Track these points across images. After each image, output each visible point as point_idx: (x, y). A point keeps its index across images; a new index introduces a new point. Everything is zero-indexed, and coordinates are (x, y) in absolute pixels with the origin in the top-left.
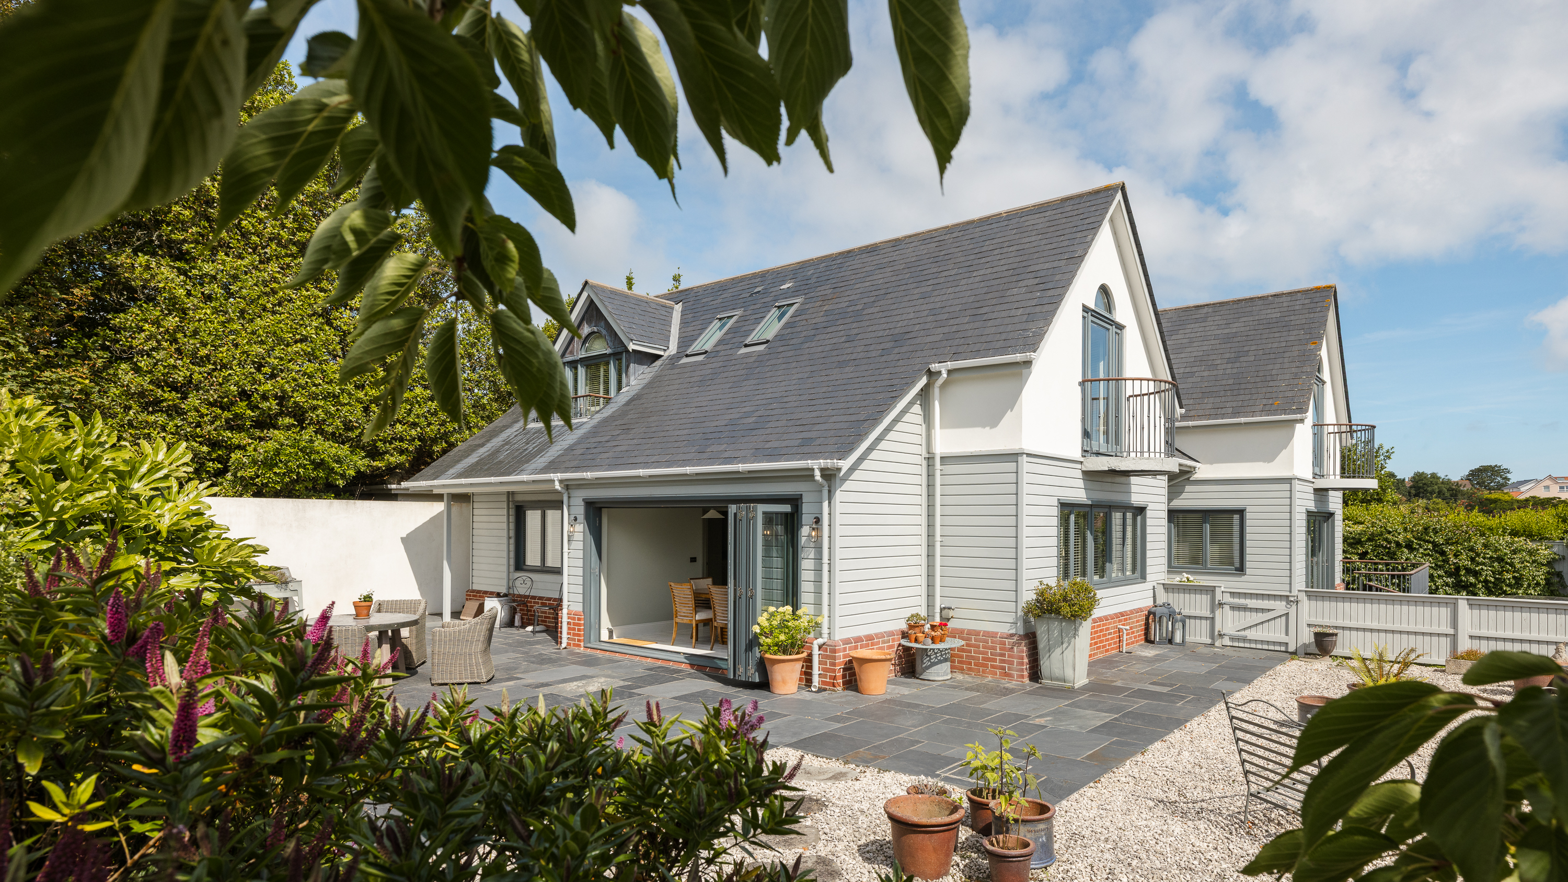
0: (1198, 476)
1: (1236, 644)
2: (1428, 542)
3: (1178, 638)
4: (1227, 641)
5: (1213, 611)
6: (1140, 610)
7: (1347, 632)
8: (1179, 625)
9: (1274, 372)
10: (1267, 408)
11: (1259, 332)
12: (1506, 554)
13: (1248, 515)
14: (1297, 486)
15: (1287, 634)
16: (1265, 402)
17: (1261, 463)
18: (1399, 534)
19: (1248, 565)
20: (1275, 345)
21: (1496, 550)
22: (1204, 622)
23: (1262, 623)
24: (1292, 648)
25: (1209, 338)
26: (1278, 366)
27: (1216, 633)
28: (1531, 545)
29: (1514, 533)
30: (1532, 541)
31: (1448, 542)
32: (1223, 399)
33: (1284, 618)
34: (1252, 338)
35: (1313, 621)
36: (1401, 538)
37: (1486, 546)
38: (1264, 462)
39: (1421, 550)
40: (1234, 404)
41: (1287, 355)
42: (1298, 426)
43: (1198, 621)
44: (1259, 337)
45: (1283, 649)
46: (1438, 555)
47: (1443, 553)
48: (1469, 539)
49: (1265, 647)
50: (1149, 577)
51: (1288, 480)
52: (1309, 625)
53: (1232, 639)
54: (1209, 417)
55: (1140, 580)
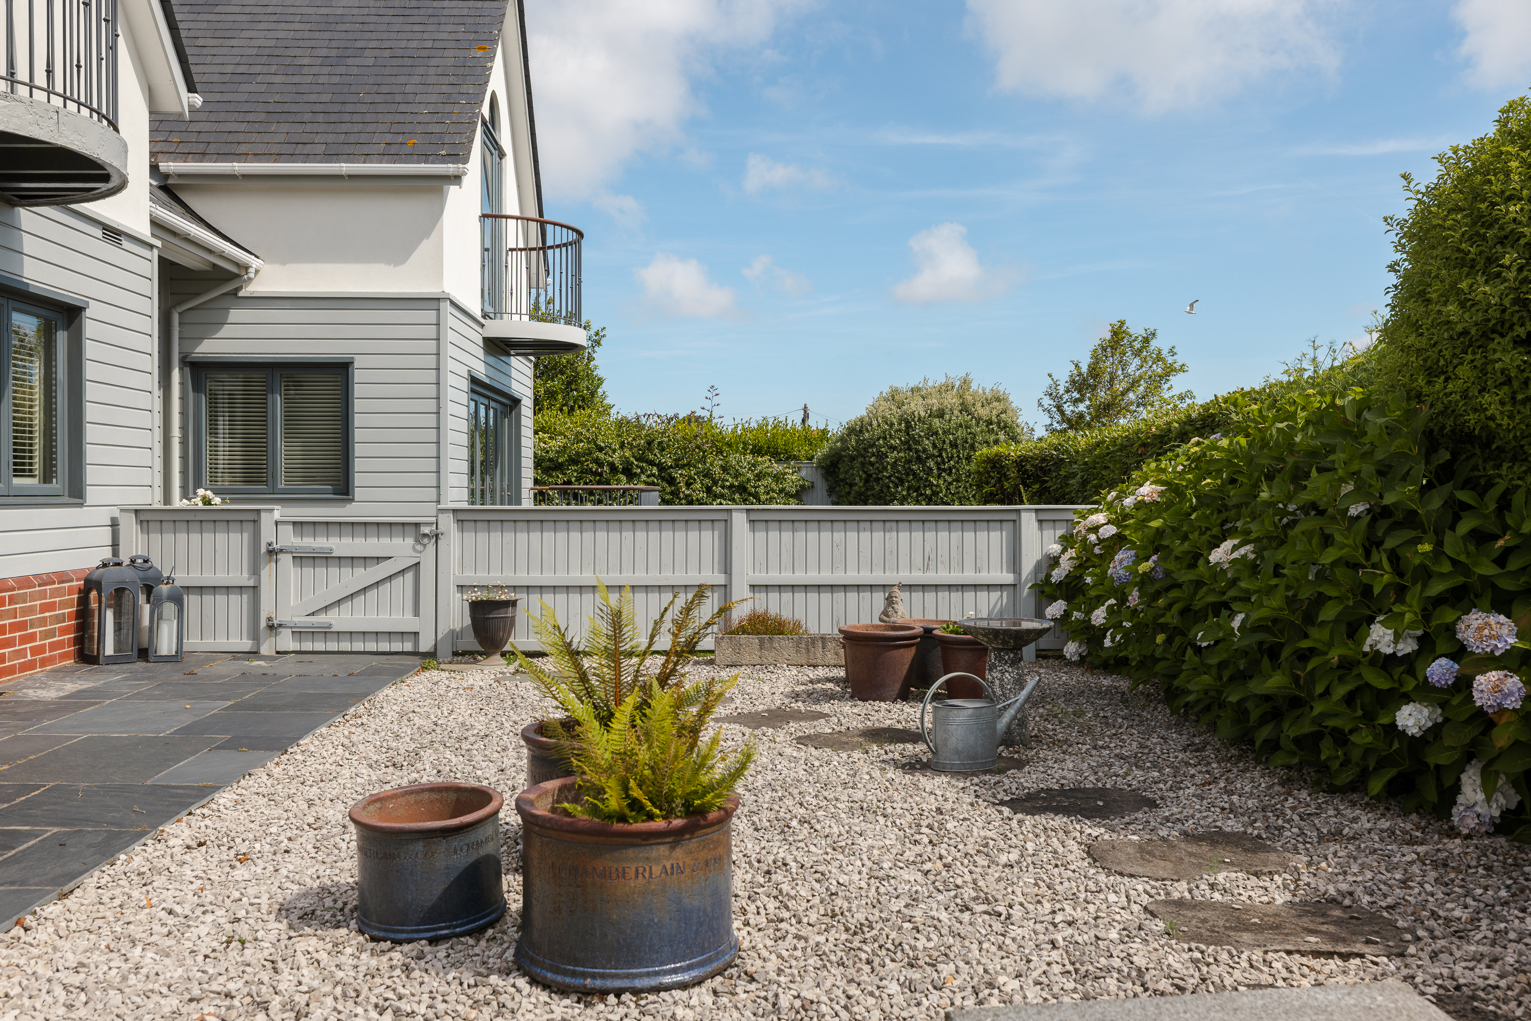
0: (255, 288)
1: (308, 646)
2: (652, 463)
3: (166, 644)
4: (287, 642)
5: (255, 571)
6: (62, 577)
7: (535, 597)
8: (169, 609)
9: (409, 89)
10: (393, 149)
11: (386, 19)
12: (749, 480)
13: (358, 376)
14: (451, 319)
15: (416, 613)
16: (389, 138)
17: (382, 267)
18: (614, 451)
19: (358, 479)
20: (414, 44)
21: (737, 475)
22: (234, 598)
23: (364, 590)
24: (426, 645)
25: (291, 18)
26: (417, 80)
27: (263, 624)
28: (777, 468)
29: (757, 451)
30: (779, 461)
31: (677, 465)
32: (309, 128)
33: (409, 576)
34: (372, 27)
35: (472, 577)
36: (616, 458)
37: (724, 469)
38: (388, 263)
39: (643, 477)
40: (330, 138)
41: (433, 62)
42: (453, 189)
43: (221, 599)
44: (384, 27)
45: (408, 647)
46: (665, 484)
47: (671, 481)
48: (703, 460)
49: (371, 646)
50: (92, 494)
51: (433, 302)
52: (461, 588)
53: (299, 634)
54: (278, 157)
55: (66, 499)
